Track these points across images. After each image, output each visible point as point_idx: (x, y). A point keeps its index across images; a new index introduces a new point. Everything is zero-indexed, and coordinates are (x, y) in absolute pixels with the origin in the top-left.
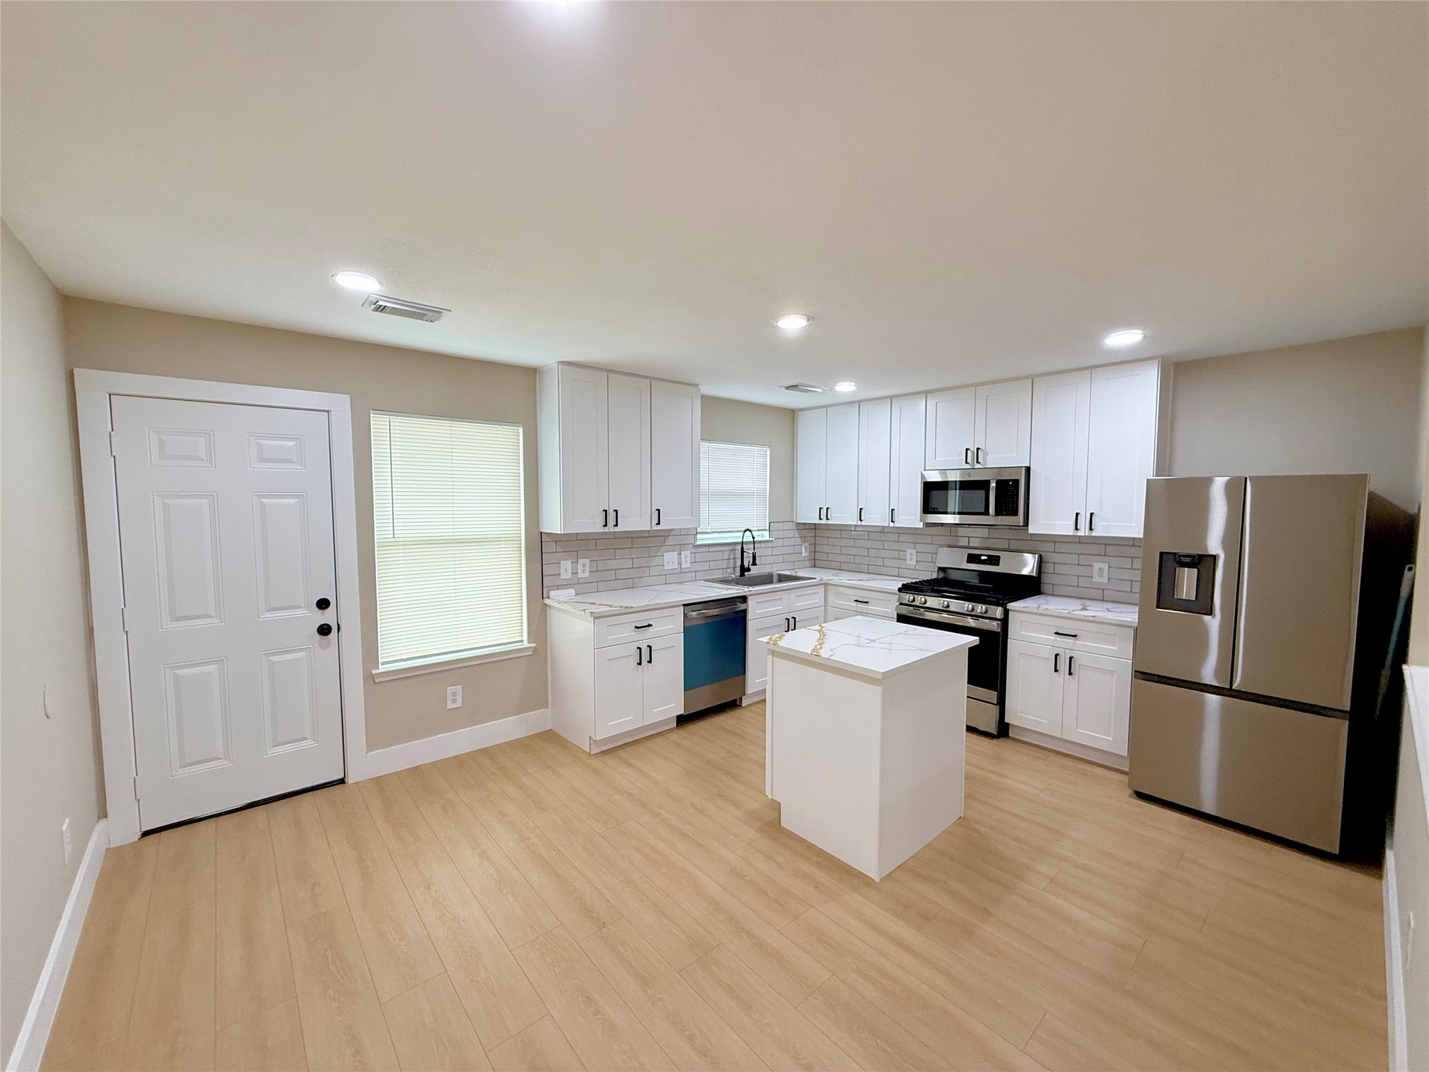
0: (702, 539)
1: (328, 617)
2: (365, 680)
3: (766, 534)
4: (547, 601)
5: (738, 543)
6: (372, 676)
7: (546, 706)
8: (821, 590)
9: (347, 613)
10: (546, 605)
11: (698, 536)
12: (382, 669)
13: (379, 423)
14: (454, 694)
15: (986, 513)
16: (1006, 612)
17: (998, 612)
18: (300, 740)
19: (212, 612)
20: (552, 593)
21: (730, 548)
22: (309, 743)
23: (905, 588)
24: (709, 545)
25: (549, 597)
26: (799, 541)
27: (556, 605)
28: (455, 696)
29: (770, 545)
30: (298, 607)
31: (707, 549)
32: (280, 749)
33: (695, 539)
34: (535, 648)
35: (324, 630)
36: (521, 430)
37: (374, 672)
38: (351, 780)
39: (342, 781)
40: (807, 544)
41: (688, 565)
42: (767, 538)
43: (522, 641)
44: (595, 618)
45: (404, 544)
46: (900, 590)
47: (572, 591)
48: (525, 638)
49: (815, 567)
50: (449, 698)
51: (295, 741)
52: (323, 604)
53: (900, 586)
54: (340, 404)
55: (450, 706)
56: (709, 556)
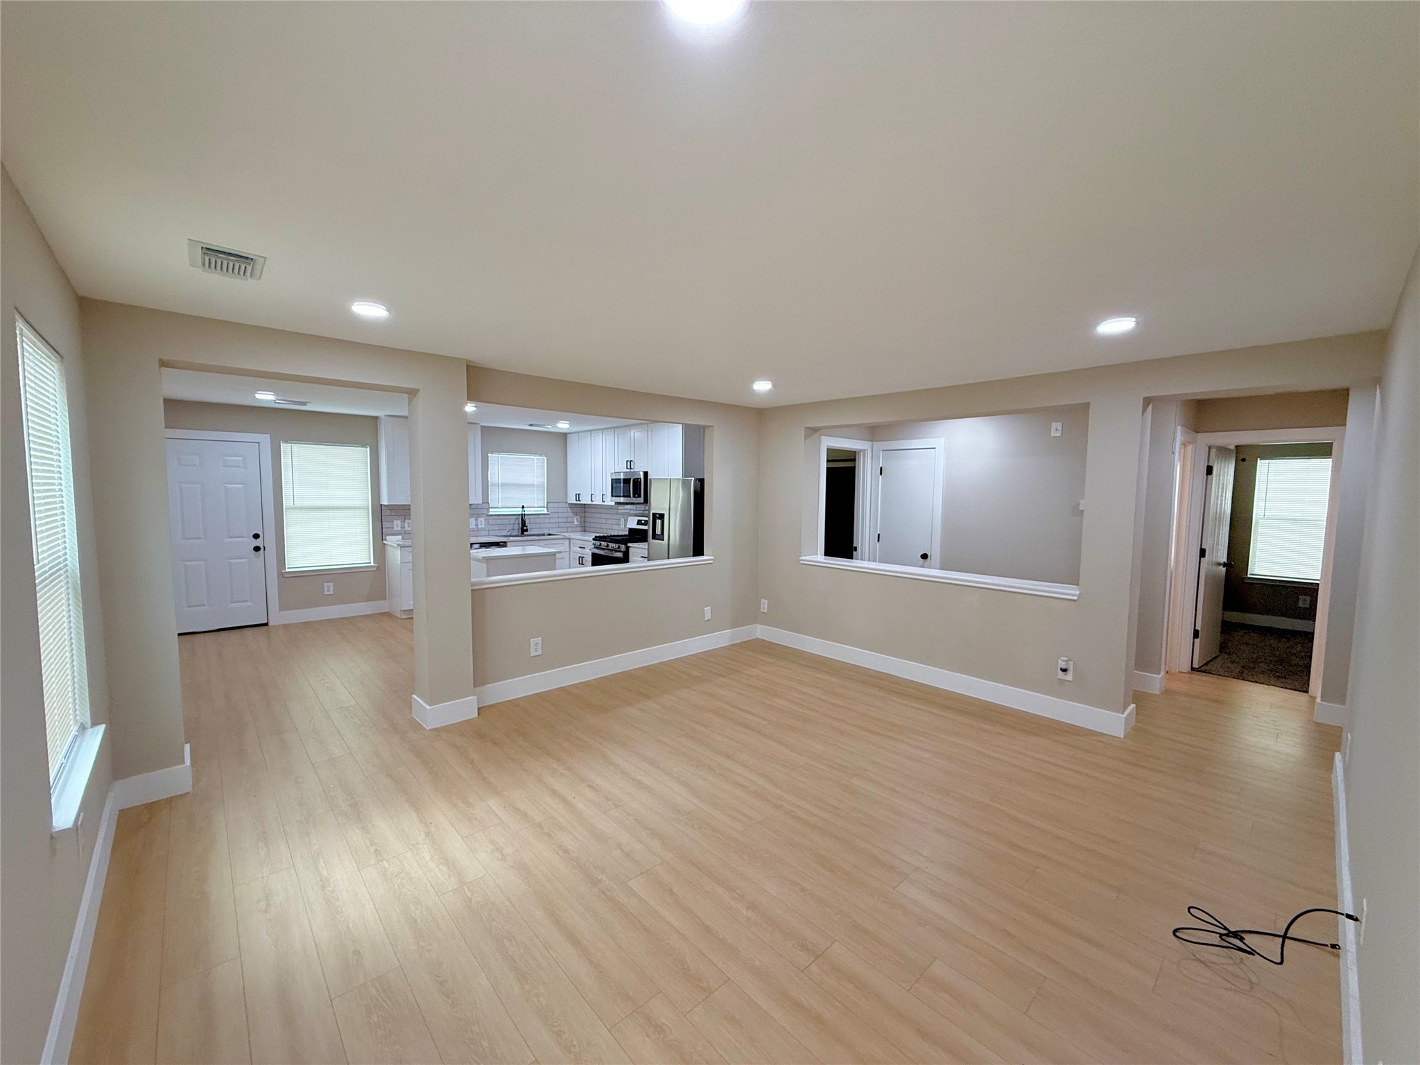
0: (492, 512)
1: (259, 542)
2: (278, 576)
3: (545, 509)
4: (385, 542)
5: (519, 515)
6: (282, 573)
7: (385, 599)
8: (567, 542)
9: (269, 541)
10: (385, 544)
11: (491, 510)
12: (287, 570)
13: (285, 448)
14: (328, 587)
15: (630, 496)
16: (628, 548)
17: (623, 548)
18: (244, 601)
19: (202, 537)
20: (388, 537)
21: (515, 517)
22: (248, 604)
23: (596, 539)
24: (499, 515)
25: (386, 540)
26: (571, 514)
27: (390, 543)
28: (329, 588)
29: (548, 516)
30: (244, 537)
31: (497, 517)
32: (234, 604)
33: (489, 511)
34: (378, 567)
35: (257, 549)
36: (368, 449)
37: (283, 571)
38: (270, 624)
39: (266, 624)
40: (578, 517)
41: (483, 526)
42: (546, 512)
43: (370, 563)
44: (401, 547)
45: (300, 508)
46: (594, 539)
47: (400, 537)
48: (372, 561)
49: (585, 531)
50: (326, 589)
51: (242, 602)
52: (256, 536)
53: (594, 537)
54: (265, 439)
55: (326, 593)
56: (499, 522)
